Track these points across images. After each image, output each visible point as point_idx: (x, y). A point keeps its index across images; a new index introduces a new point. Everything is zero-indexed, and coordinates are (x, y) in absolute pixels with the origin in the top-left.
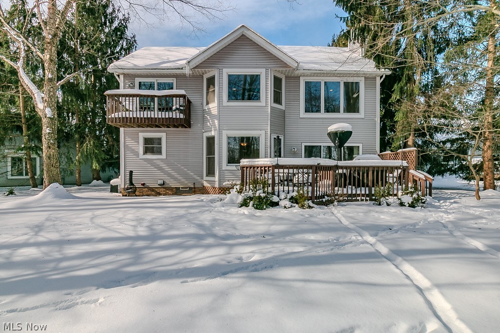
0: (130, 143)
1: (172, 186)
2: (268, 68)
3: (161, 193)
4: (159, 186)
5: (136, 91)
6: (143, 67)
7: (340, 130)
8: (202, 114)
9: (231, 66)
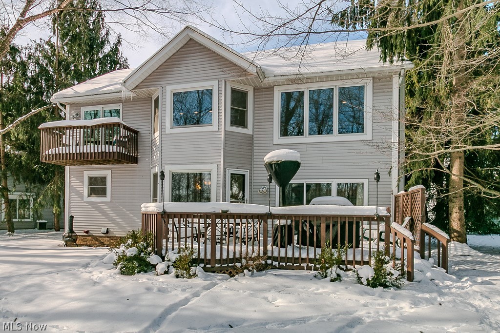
0: (75, 183)
1: (117, 236)
2: (221, 79)
3: (105, 243)
4: (103, 235)
5: (82, 122)
6: (83, 93)
7: (275, 159)
8: (150, 145)
9: (174, 81)
